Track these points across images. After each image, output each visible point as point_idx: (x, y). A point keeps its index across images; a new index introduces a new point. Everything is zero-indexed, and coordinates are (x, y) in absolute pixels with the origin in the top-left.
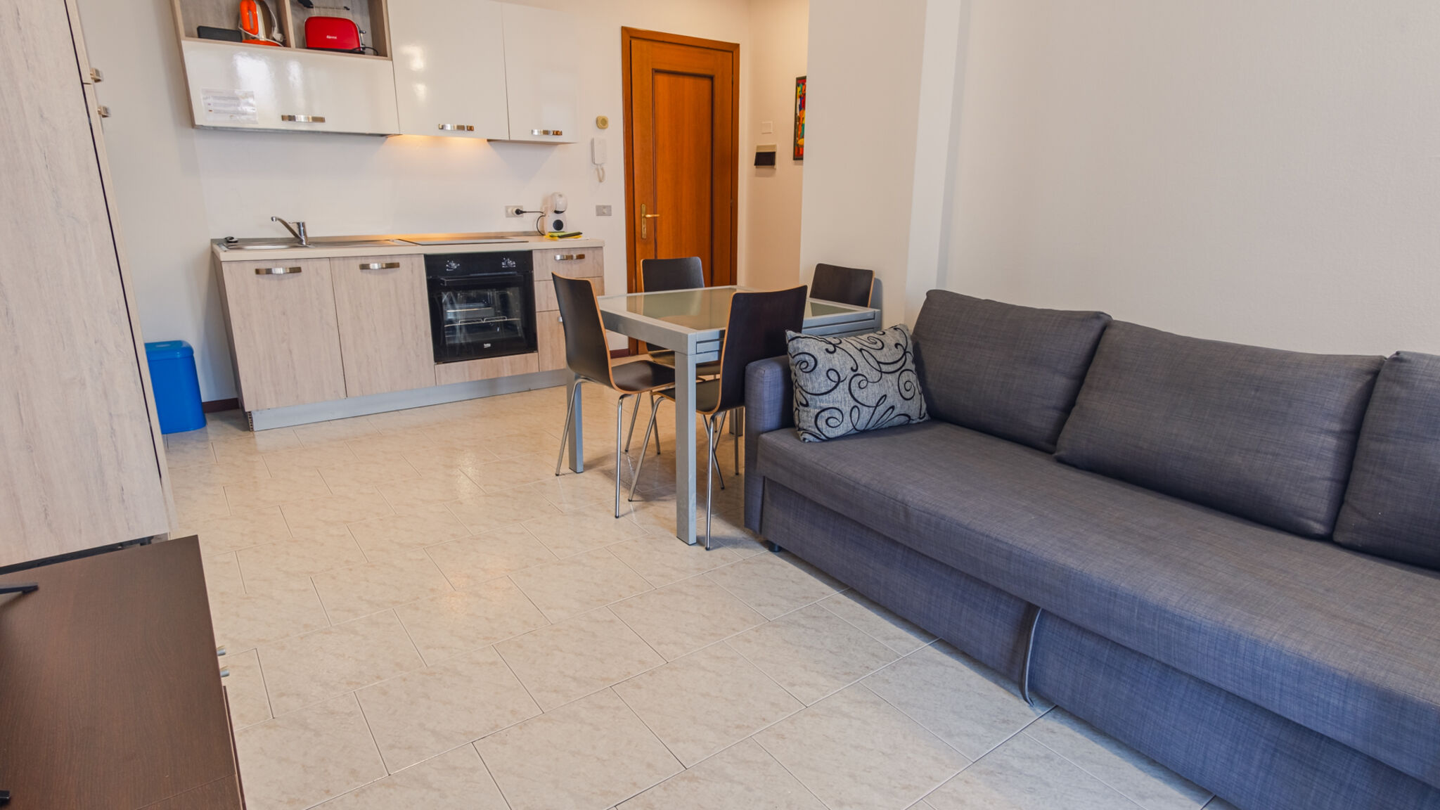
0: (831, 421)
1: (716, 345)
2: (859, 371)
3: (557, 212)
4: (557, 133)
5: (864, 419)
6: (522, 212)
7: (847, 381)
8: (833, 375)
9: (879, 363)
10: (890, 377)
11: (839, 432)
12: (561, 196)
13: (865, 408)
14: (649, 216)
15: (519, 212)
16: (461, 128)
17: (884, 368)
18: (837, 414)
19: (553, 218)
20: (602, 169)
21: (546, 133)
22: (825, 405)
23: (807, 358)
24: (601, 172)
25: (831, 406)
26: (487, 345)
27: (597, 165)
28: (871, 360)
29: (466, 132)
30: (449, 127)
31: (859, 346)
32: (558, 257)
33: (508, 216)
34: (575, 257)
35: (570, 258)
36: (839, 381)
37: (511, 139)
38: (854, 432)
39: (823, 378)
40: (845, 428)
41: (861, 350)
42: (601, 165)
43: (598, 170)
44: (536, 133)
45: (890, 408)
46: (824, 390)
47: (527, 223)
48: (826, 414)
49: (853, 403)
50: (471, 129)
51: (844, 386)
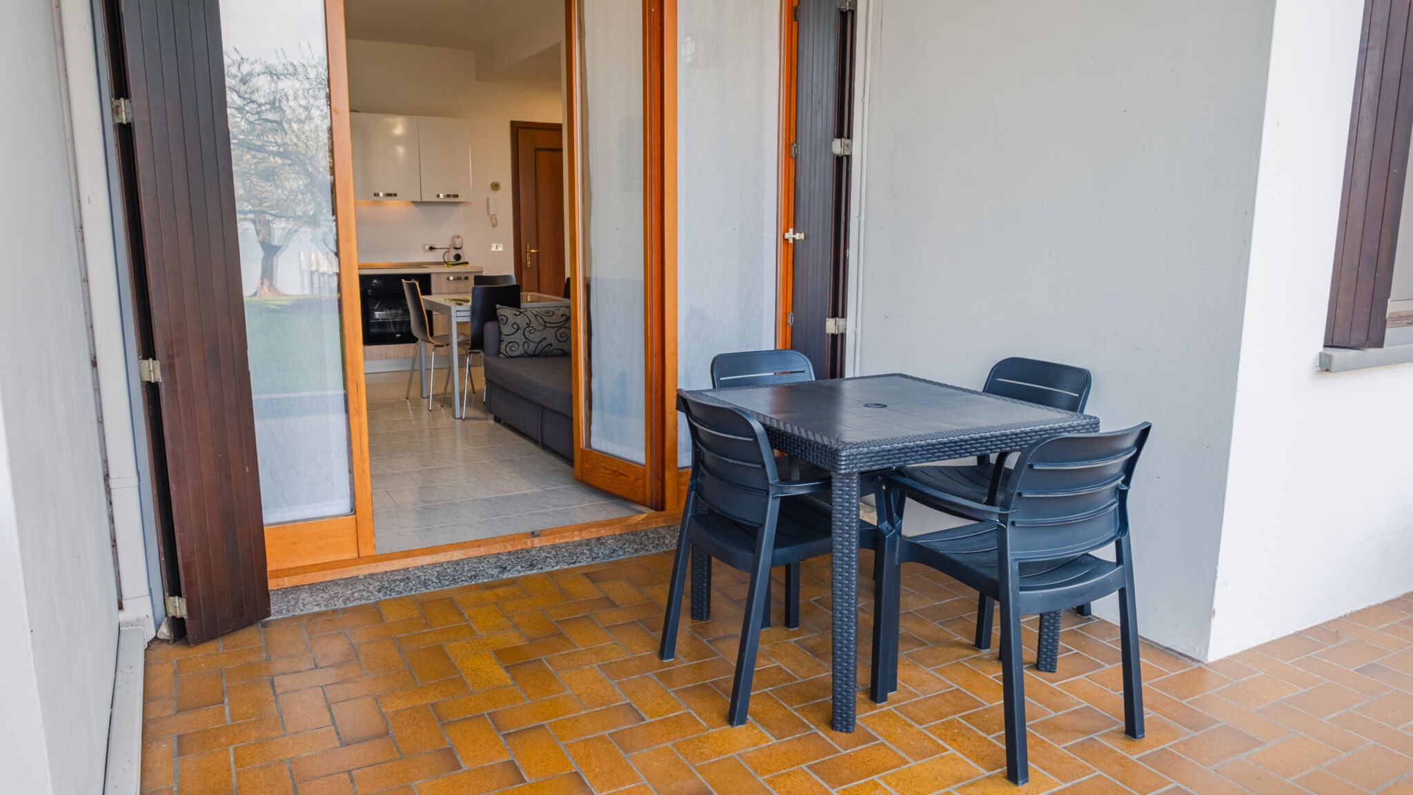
0: (513, 348)
1: (468, 314)
2: (531, 325)
3: (456, 248)
4: (456, 196)
5: (531, 348)
6: (435, 249)
7: (523, 329)
8: (515, 326)
9: (545, 322)
10: (550, 329)
11: (517, 354)
12: (458, 237)
13: (533, 343)
14: (533, 251)
15: (431, 248)
16: (389, 195)
17: (548, 325)
18: (516, 345)
19: (454, 252)
20: (496, 218)
21: (448, 196)
22: (510, 340)
23: (504, 318)
24: (494, 220)
25: (513, 340)
26: (398, 335)
27: (492, 215)
28: (540, 321)
29: (393, 198)
30: (381, 195)
31: (536, 314)
32: (451, 278)
33: (425, 251)
34: (463, 277)
35: (459, 279)
36: (518, 329)
37: (423, 200)
38: (525, 355)
39: (510, 327)
40: (520, 351)
41: (536, 316)
42: (494, 215)
43: (492, 219)
44: (441, 196)
45: (548, 345)
46: (510, 333)
47: (437, 256)
48: (510, 345)
49: (525, 340)
50: (395, 195)
51: (520, 332)
